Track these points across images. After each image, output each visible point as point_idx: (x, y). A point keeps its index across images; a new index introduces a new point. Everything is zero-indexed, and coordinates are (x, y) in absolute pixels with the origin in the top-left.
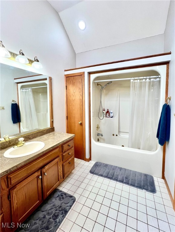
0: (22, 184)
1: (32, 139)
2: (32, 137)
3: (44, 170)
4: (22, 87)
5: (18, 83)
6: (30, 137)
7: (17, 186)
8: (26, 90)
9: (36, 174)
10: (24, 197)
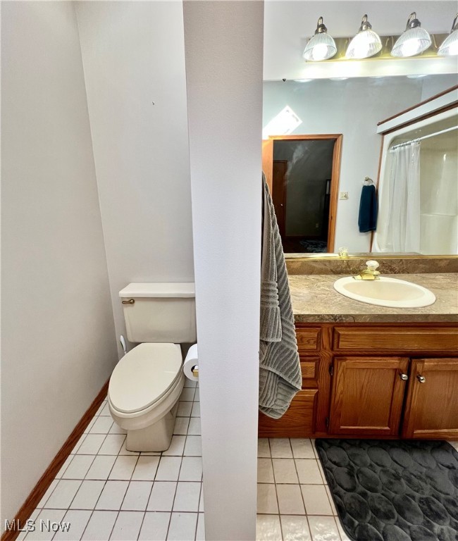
0: (358, 361)
1: (399, 272)
2: (397, 268)
3: (419, 366)
4: (394, 142)
5: (384, 133)
6: (394, 266)
7: (348, 358)
8: (402, 148)
9: (394, 362)
10: (359, 391)
